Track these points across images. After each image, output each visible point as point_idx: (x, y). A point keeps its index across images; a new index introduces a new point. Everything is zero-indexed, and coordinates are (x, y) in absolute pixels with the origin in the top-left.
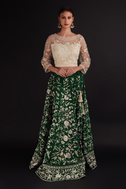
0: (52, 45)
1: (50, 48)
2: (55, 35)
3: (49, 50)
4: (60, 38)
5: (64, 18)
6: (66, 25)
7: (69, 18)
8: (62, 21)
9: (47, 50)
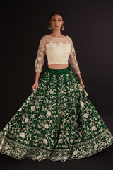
0: (47, 45)
1: (45, 47)
4: (54, 38)
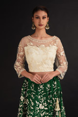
0: (26, 48)
1: (24, 51)
2: (29, 37)
3: (22, 53)
4: (34, 40)
5: (38, 18)
6: (40, 25)
7: (44, 18)
8: (36, 22)
9: (20, 53)
